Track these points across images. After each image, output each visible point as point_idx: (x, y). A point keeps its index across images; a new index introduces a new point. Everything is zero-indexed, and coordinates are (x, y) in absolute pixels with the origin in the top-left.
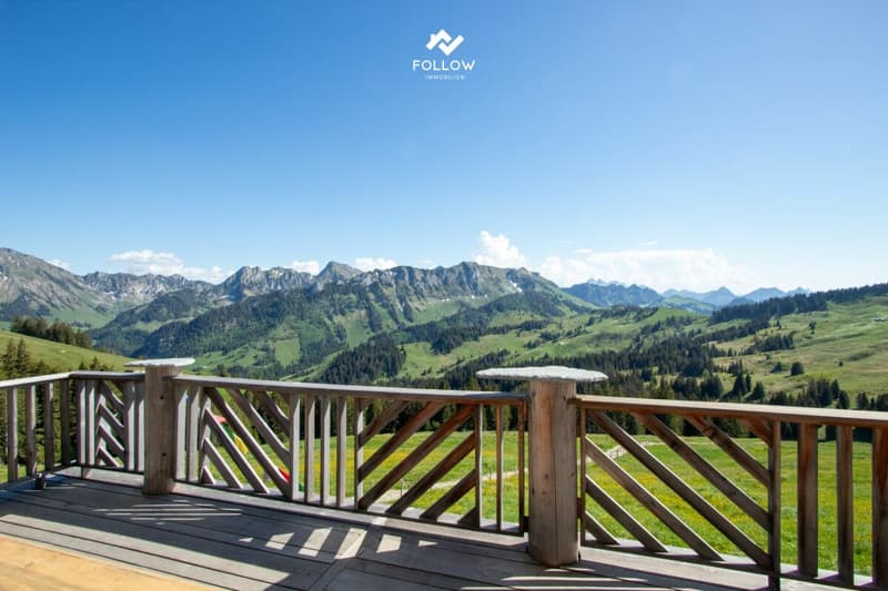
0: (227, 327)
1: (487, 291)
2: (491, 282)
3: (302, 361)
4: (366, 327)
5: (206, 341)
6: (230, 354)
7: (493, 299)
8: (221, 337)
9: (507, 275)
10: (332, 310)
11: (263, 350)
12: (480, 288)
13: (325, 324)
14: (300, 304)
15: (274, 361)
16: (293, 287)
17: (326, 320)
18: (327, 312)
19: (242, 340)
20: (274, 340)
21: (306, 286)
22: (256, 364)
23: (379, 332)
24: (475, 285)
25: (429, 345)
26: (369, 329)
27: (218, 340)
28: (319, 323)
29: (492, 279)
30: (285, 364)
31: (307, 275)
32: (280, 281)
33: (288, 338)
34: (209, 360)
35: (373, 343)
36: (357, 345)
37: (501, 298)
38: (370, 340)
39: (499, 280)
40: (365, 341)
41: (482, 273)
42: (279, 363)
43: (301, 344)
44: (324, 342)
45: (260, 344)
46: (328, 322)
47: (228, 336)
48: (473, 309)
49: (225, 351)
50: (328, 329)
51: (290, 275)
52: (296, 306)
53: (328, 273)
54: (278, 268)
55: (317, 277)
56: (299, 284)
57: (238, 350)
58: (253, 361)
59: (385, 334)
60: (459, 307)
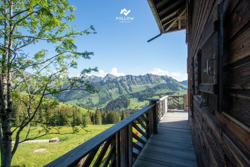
0: (79, 93)
1: (155, 83)
2: (156, 80)
3: (99, 103)
4: (118, 93)
5: (73, 96)
6: (80, 100)
7: (157, 85)
8: (77, 95)
9: (161, 78)
10: (108, 88)
11: (89, 99)
12: (153, 81)
13: (106, 92)
14: (99, 86)
15: (92, 103)
16: (97, 81)
17: (106, 91)
18: (107, 89)
19: (83, 96)
20: (92, 97)
21: (101, 81)
22: (87, 103)
23: (122, 95)
24: (151, 81)
25: (137, 99)
26: (119, 94)
27: (76, 96)
28: (104, 92)
29: (156, 79)
30: (95, 104)
31: (101, 77)
32: (93, 80)
33: (96, 96)
34: (74, 102)
35: (120, 98)
36: (116, 99)
37: (159, 85)
38: (119, 97)
39: (158, 79)
40: (118, 97)
41: (153, 77)
42: (93, 103)
43: (99, 98)
44: (106, 98)
45: (88, 98)
46: (107, 92)
47: (79, 95)
48: (151, 88)
49: (78, 99)
50: (107, 94)
51: (96, 78)
52: (98, 87)
53: (107, 77)
54: (93, 76)
55: (104, 78)
56: (99, 81)
57: (82, 99)
58: (86, 103)
59: (123, 95)
60: (146, 87)
